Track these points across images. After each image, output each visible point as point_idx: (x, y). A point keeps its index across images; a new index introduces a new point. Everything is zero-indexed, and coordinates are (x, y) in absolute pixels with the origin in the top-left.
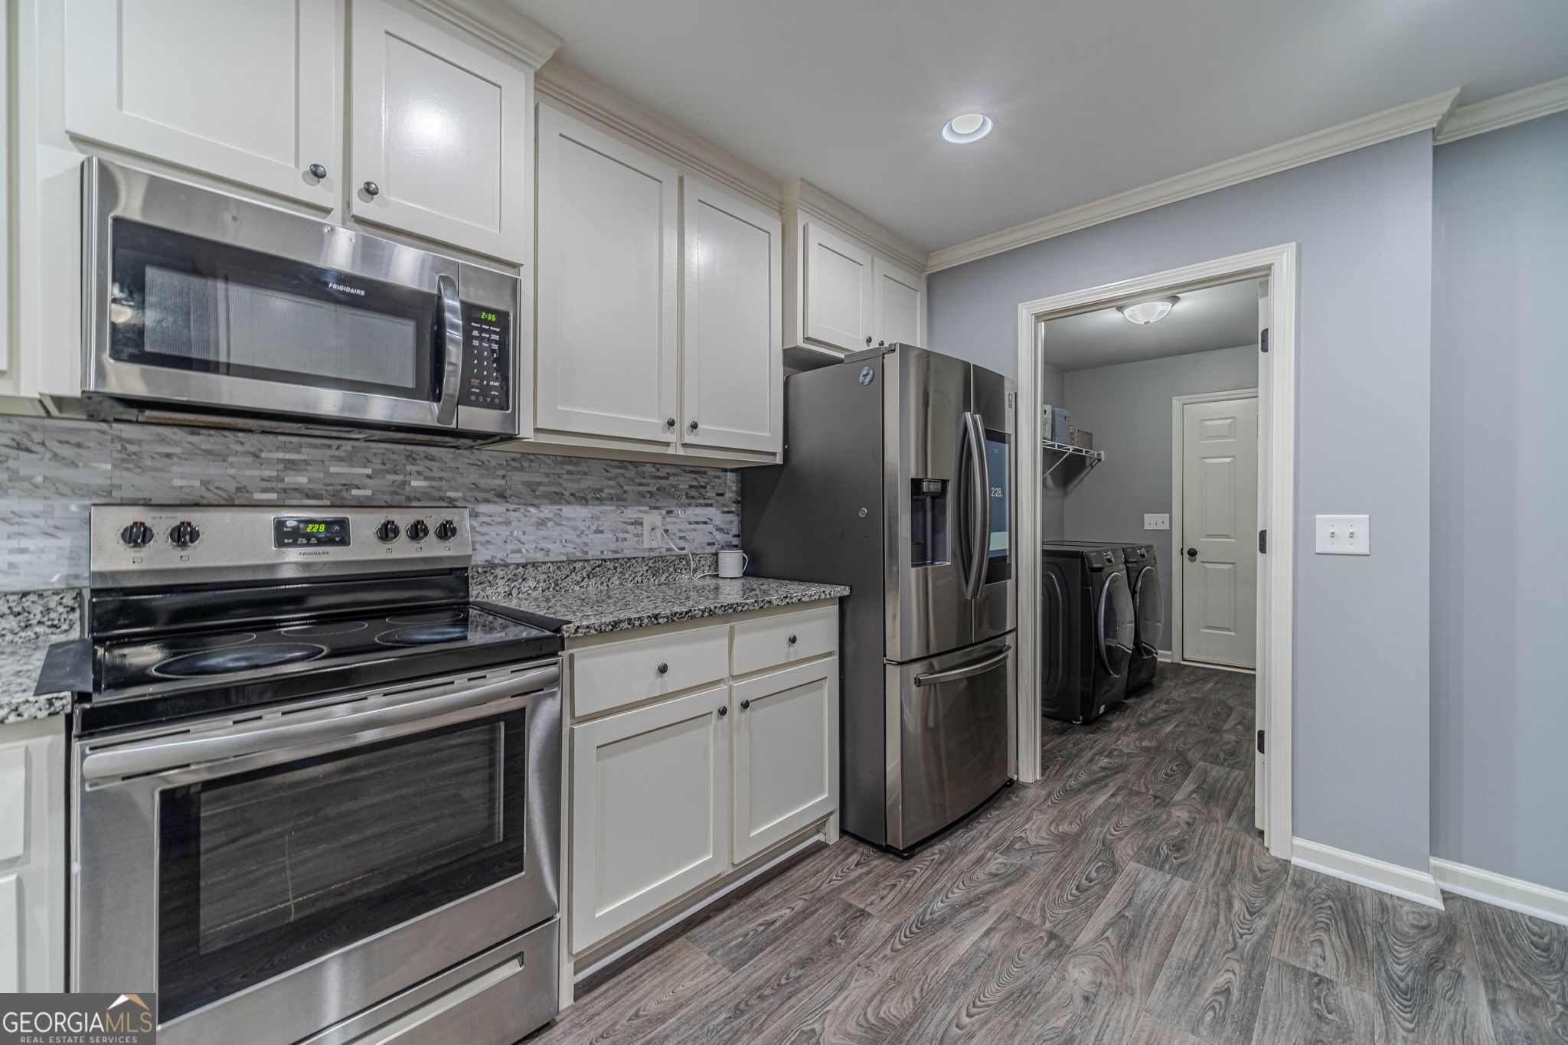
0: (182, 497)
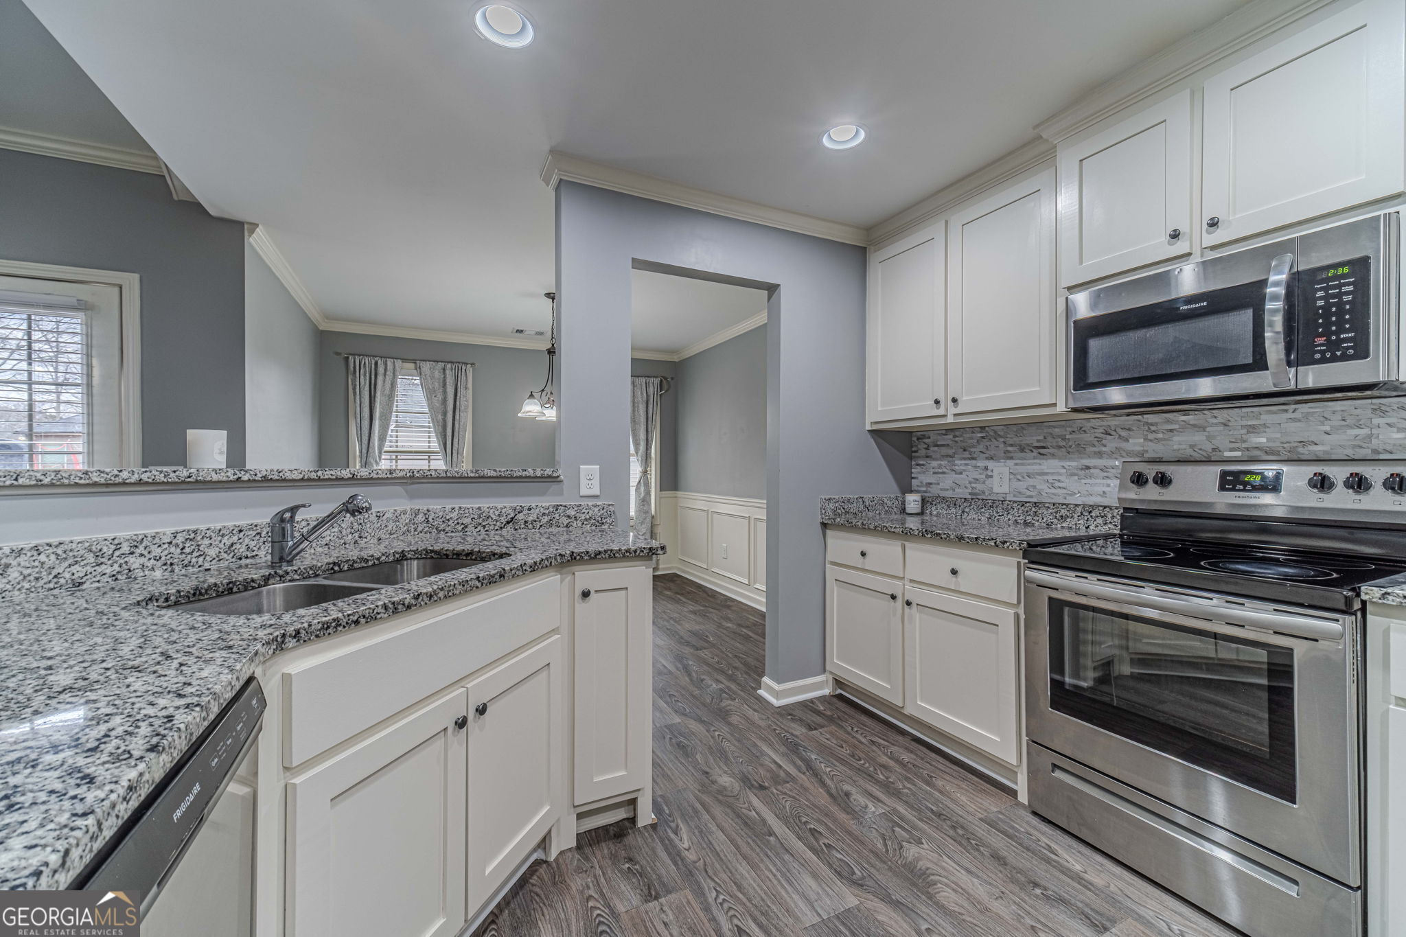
0: (1179, 456)
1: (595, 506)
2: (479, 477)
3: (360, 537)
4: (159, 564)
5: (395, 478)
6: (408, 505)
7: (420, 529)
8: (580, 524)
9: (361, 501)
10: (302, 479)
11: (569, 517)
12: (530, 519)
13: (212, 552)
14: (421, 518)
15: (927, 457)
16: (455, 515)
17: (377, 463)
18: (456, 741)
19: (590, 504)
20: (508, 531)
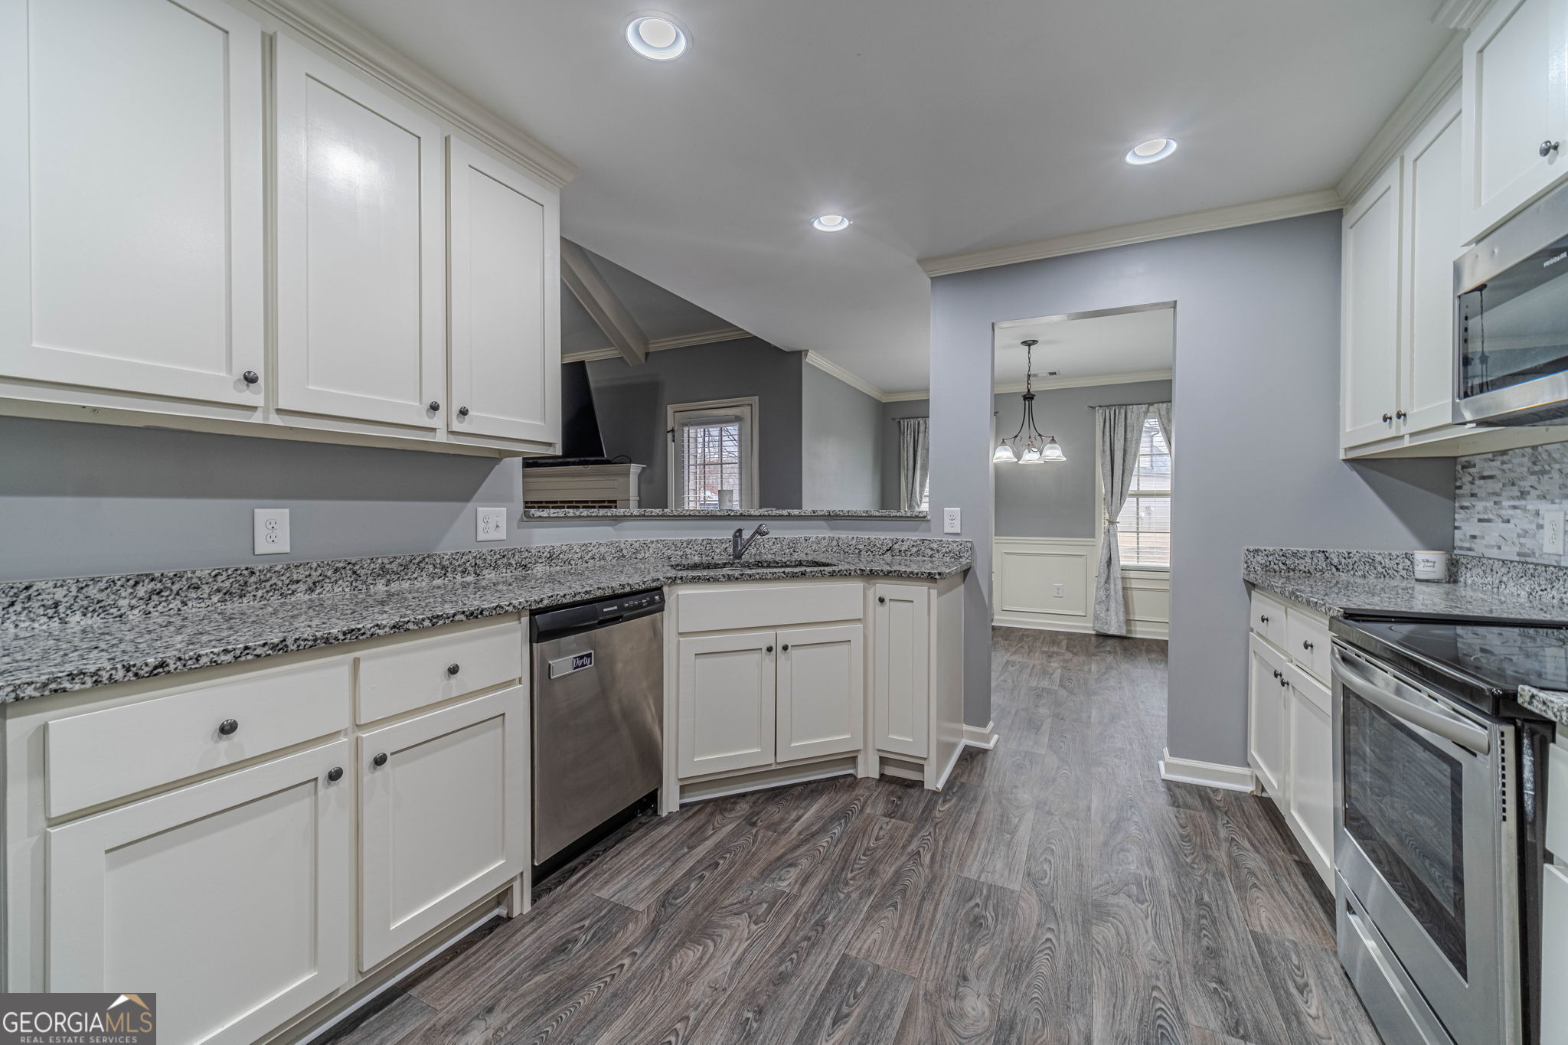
1: (955, 542)
2: (868, 516)
3: (794, 551)
4: (697, 553)
5: (818, 516)
6: (828, 534)
7: (834, 550)
8: (941, 556)
9: (764, 529)
10: (760, 515)
11: (932, 549)
12: (903, 549)
13: (718, 551)
14: (834, 543)
15: (1473, 495)
16: (854, 542)
17: (919, 506)
18: (768, 661)
19: (950, 540)
20: (888, 557)
